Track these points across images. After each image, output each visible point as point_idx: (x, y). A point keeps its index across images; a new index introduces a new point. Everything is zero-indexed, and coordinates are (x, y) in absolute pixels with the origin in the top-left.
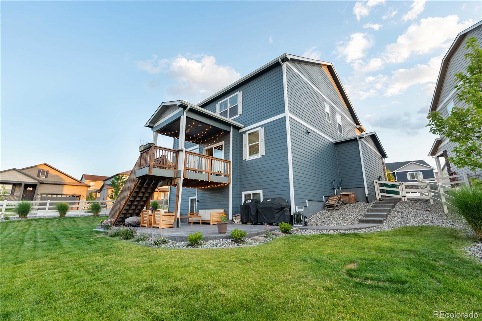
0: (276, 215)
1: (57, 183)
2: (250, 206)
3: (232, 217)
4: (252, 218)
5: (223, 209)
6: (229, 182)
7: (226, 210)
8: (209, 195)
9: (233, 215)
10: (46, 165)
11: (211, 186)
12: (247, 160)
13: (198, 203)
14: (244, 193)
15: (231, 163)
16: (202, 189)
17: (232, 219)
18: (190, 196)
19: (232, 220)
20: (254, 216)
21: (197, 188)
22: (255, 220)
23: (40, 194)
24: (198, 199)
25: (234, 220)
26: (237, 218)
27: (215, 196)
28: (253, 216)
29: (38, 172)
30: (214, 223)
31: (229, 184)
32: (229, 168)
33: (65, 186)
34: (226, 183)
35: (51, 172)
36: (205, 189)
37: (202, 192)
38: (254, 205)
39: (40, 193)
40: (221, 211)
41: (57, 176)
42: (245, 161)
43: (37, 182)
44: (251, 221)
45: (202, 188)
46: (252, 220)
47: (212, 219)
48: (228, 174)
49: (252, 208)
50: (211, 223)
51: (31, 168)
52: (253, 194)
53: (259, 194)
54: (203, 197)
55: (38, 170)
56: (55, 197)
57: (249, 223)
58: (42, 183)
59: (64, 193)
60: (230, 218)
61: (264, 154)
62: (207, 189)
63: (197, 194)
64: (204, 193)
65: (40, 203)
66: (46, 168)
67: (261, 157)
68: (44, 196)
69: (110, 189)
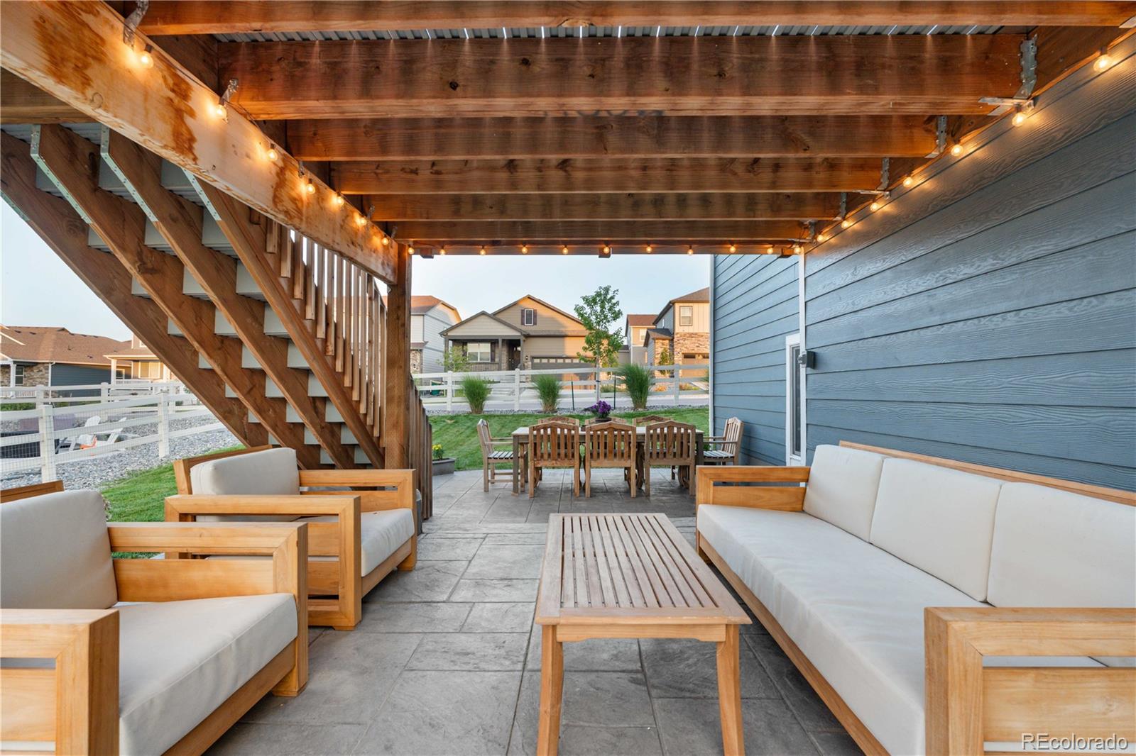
1: (552, 333)
10: (530, 298)
13: (817, 378)
16: (840, 242)
18: (788, 333)
21: (798, 250)
23: (529, 359)
24: (812, 345)
29: (520, 314)
33: (567, 340)
35: (542, 311)
39: (529, 356)
41: (552, 319)
43: (519, 334)
45: (838, 231)
51: (511, 308)
54: (854, 318)
55: (520, 311)
56: (553, 363)
58: (528, 336)
59: (569, 353)
62: (858, 237)
64: (864, 271)
65: (532, 376)
66: (530, 305)
68: (537, 361)
69: (657, 339)
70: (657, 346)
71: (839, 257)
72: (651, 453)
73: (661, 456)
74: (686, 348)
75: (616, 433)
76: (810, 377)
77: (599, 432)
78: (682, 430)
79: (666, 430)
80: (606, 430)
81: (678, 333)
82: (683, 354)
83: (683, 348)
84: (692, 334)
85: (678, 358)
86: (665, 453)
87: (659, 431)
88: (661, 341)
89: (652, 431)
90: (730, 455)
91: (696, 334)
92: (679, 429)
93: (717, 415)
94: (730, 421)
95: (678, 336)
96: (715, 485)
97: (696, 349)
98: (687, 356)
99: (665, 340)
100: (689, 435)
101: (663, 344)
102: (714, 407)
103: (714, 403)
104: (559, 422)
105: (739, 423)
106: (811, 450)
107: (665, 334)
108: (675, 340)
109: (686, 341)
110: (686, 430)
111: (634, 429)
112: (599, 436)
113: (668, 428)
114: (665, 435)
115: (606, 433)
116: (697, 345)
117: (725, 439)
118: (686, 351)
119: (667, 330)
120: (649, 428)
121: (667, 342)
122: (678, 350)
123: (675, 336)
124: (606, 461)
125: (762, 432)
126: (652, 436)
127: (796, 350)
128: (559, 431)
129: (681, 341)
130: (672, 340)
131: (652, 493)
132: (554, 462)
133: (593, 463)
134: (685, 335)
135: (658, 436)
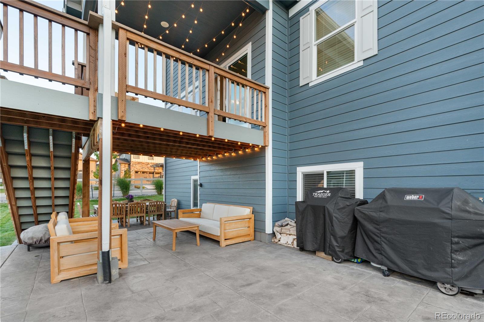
0: (454, 256)
2: (331, 210)
3: (273, 226)
4: (335, 244)
5: (252, 208)
6: (265, 143)
7: (258, 209)
8: (222, 174)
9: (274, 222)
11: (223, 155)
12: (310, 85)
14: (301, 171)
15: (270, 92)
16: (207, 161)
17: (271, 232)
18: (192, 175)
19: (274, 234)
20: (343, 238)
21: (198, 160)
22: (346, 251)
24: (201, 182)
25: (278, 236)
26: (284, 230)
27: (231, 176)
28: (339, 240)
30: (229, 242)
31: (263, 148)
32: (266, 106)
34: (258, 146)
36: (212, 161)
37: (208, 168)
38: (344, 208)
40: (247, 211)
42: (306, 87)
44: (335, 251)
46: (337, 249)
47: (225, 233)
48: (263, 121)
49: (336, 215)
50: (223, 243)
52: (328, 173)
53: (352, 173)
54: (210, 178)
57: (323, 254)
60: (269, 229)
61: (376, 53)
62: (216, 160)
63: (199, 171)
64: (212, 169)
67: (361, 64)
69: (122, 164)
70: (122, 167)
71: (208, 164)
72: (150, 211)
73: (154, 211)
74: (137, 168)
75: (139, 205)
76: (200, 189)
77: (133, 205)
78: (160, 203)
79: (155, 203)
80: (135, 204)
81: (132, 162)
82: (135, 171)
83: (135, 168)
84: (140, 162)
85: (133, 173)
86: (155, 211)
87: (153, 204)
88: (124, 165)
89: (151, 204)
90: (174, 210)
91: (141, 162)
92: (159, 203)
93: (166, 198)
94: (173, 200)
95: (133, 163)
96: (183, 213)
97: (141, 169)
98: (137, 172)
99: (126, 164)
100: (162, 204)
101: (125, 166)
102: (165, 195)
103: (165, 194)
104: (118, 202)
105: (176, 200)
106: (201, 205)
107: (126, 162)
108: (131, 164)
109: (136, 166)
110: (162, 203)
111: (145, 204)
112: (133, 206)
113: (156, 203)
114: (155, 205)
115: (136, 205)
116: (142, 167)
117: (171, 205)
118: (136, 170)
119: (127, 159)
120: (150, 203)
121: (127, 165)
122: (133, 169)
123: (131, 163)
124: (135, 214)
125: (183, 203)
126: (151, 205)
127: (195, 181)
128: (118, 205)
129: (134, 165)
130: (129, 165)
131: (150, 224)
132: (116, 216)
133: (131, 216)
134: (136, 163)
135: (153, 205)
